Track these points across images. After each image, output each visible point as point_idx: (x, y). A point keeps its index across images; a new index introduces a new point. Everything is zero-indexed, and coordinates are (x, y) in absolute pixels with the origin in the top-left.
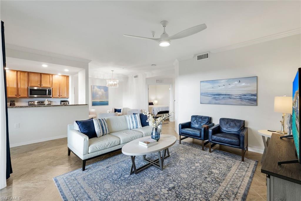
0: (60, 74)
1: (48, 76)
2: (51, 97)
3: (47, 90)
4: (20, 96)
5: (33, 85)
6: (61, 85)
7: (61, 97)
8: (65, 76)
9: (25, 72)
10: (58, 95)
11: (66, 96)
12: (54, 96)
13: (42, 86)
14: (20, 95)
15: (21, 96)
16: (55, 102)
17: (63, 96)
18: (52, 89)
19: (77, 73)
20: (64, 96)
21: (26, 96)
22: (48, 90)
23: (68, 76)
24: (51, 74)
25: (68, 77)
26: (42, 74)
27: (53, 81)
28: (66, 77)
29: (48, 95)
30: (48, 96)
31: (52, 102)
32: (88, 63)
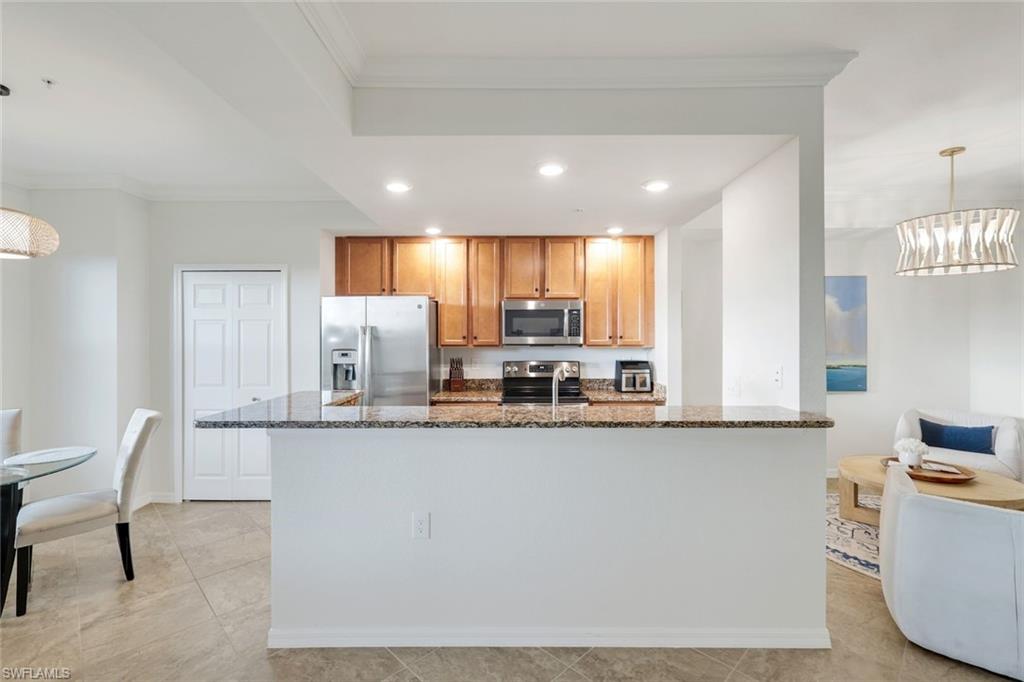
0: (616, 231)
1: (569, 247)
2: (581, 345)
3: (566, 311)
4: (475, 343)
5: (516, 292)
6: (619, 286)
7: (619, 341)
8: (640, 237)
9: (489, 239)
10: (608, 333)
11: (640, 339)
12: (592, 341)
13: (547, 295)
14: (475, 338)
15: (480, 341)
16: (596, 365)
17: (627, 340)
18: (585, 304)
19: (714, 199)
20: (634, 341)
21: (494, 340)
22: (570, 311)
23: (652, 238)
24: (581, 237)
25: (648, 240)
26: (547, 240)
27: (590, 270)
28: (642, 241)
29: (570, 335)
30: (569, 340)
31: (584, 364)
32: (822, 87)
